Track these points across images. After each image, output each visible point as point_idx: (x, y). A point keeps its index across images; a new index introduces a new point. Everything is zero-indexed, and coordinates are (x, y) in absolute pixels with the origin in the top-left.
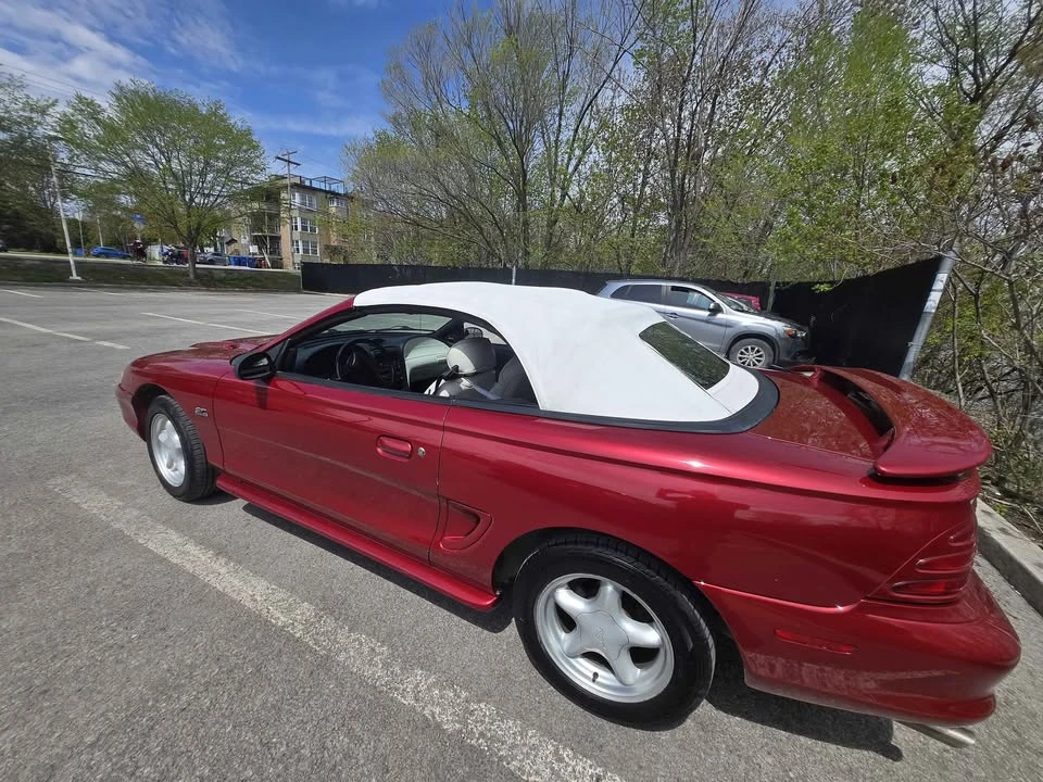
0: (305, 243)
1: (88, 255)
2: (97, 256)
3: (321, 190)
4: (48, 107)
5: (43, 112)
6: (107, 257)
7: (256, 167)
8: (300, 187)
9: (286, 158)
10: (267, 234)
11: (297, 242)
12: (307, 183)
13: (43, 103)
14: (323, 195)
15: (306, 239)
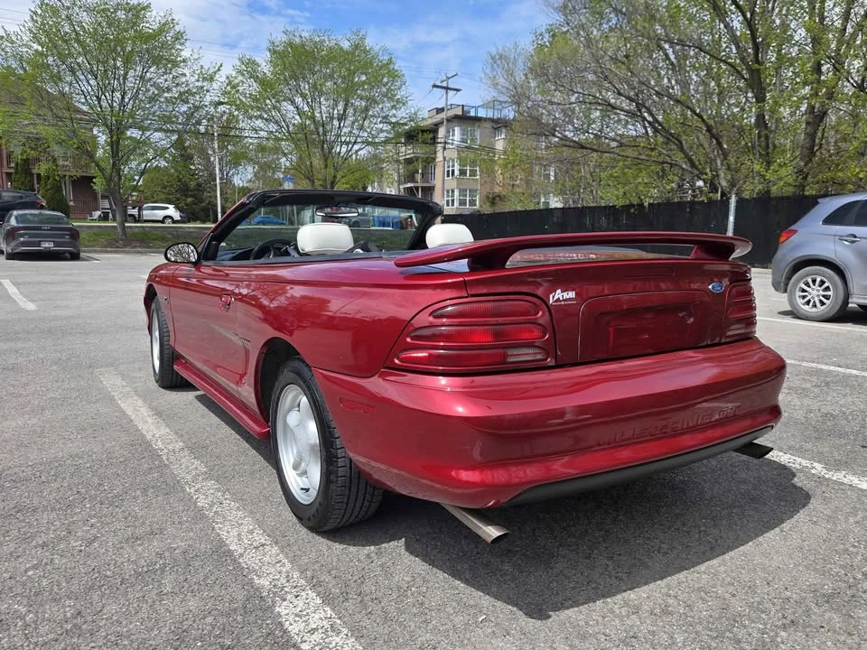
0: (463, 192)
1: (251, 224)
2: (258, 223)
3: (486, 120)
4: (215, 73)
5: (211, 79)
6: (264, 224)
7: (398, 101)
8: (464, 119)
9: (444, 84)
10: (419, 184)
11: (453, 191)
12: (472, 114)
13: (211, 71)
14: (488, 125)
15: (462, 187)
